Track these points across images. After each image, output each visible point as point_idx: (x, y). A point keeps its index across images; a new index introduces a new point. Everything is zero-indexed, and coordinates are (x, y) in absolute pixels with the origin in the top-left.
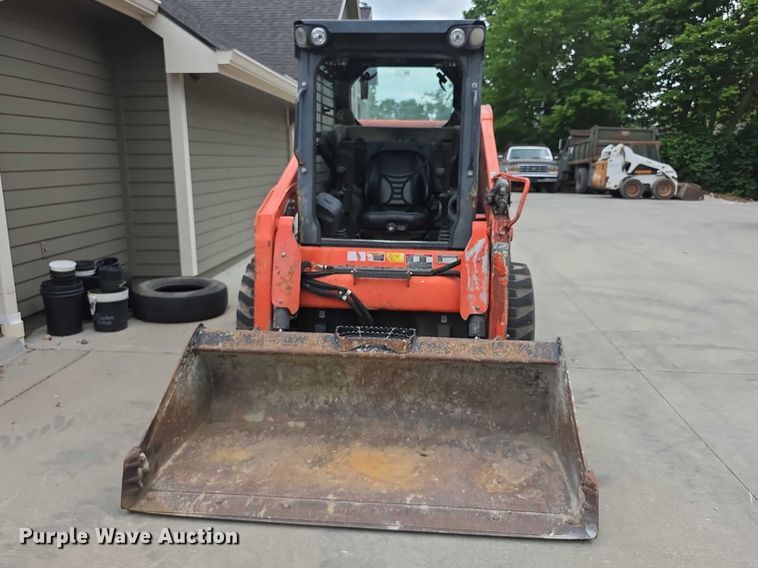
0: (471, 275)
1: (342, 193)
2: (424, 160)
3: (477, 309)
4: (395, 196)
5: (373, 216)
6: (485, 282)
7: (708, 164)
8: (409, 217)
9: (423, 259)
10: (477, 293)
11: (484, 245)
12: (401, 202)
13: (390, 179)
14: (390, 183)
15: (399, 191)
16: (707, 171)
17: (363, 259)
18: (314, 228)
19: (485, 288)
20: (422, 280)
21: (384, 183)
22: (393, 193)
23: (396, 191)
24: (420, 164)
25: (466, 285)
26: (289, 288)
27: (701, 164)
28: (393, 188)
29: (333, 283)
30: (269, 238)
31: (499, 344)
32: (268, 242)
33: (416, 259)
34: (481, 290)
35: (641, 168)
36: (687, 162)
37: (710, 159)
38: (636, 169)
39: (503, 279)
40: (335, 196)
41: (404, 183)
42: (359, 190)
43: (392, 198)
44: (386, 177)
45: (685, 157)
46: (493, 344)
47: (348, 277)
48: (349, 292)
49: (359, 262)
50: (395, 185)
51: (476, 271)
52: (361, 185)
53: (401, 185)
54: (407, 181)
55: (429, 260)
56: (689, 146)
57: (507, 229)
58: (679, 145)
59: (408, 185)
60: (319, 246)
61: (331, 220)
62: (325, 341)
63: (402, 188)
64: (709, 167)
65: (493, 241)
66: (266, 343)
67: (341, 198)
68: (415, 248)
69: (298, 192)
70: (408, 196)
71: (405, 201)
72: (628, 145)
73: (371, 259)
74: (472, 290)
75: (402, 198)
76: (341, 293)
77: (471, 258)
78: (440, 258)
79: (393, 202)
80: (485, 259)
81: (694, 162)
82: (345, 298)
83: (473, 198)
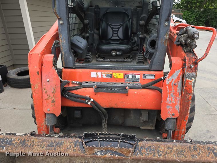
0: (170, 93)
1: (88, 35)
2: (128, 17)
3: (173, 115)
4: (114, 35)
5: (105, 47)
6: (179, 98)
7: (194, 20)
8: (123, 47)
9: (134, 77)
10: (173, 105)
11: (180, 74)
12: (117, 38)
13: (112, 27)
14: (112, 28)
15: (116, 32)
16: (193, 22)
17: (100, 76)
18: (71, 58)
19: (178, 102)
20: (136, 92)
21: (109, 28)
22: (113, 34)
23: (114, 32)
24: (127, 19)
25: (166, 100)
26: (53, 101)
27: (192, 20)
28: (113, 31)
29: (82, 95)
30: (38, 70)
31: (194, 147)
32: (38, 73)
33: (130, 76)
34: (176, 103)
35: (177, 21)
36: (188, 19)
37: (194, 19)
38: (175, 21)
39: (190, 95)
40: (84, 37)
41: (119, 29)
42: (97, 32)
43: (113, 36)
44: (110, 25)
45: (188, 18)
46: (190, 147)
47: (91, 90)
48: (92, 100)
49: (98, 79)
50: (114, 30)
51: (173, 91)
52: (98, 29)
53: (117, 30)
54: (120, 27)
55: (138, 77)
56: (189, 15)
57: (196, 64)
58: (186, 14)
59: (121, 29)
60: (74, 68)
61: (81, 52)
62: (75, 145)
63: (118, 31)
64: (194, 21)
65: (186, 71)
66: (35, 148)
67: (87, 38)
68: (130, 70)
69: (59, 36)
70: (121, 35)
71: (119, 37)
72: (174, 14)
73: (104, 76)
74: (169, 103)
75: (118, 36)
76: (87, 101)
77: (170, 83)
78: (144, 76)
79: (113, 38)
80: (180, 83)
81: (190, 19)
82: (89, 103)
83: (166, 40)
